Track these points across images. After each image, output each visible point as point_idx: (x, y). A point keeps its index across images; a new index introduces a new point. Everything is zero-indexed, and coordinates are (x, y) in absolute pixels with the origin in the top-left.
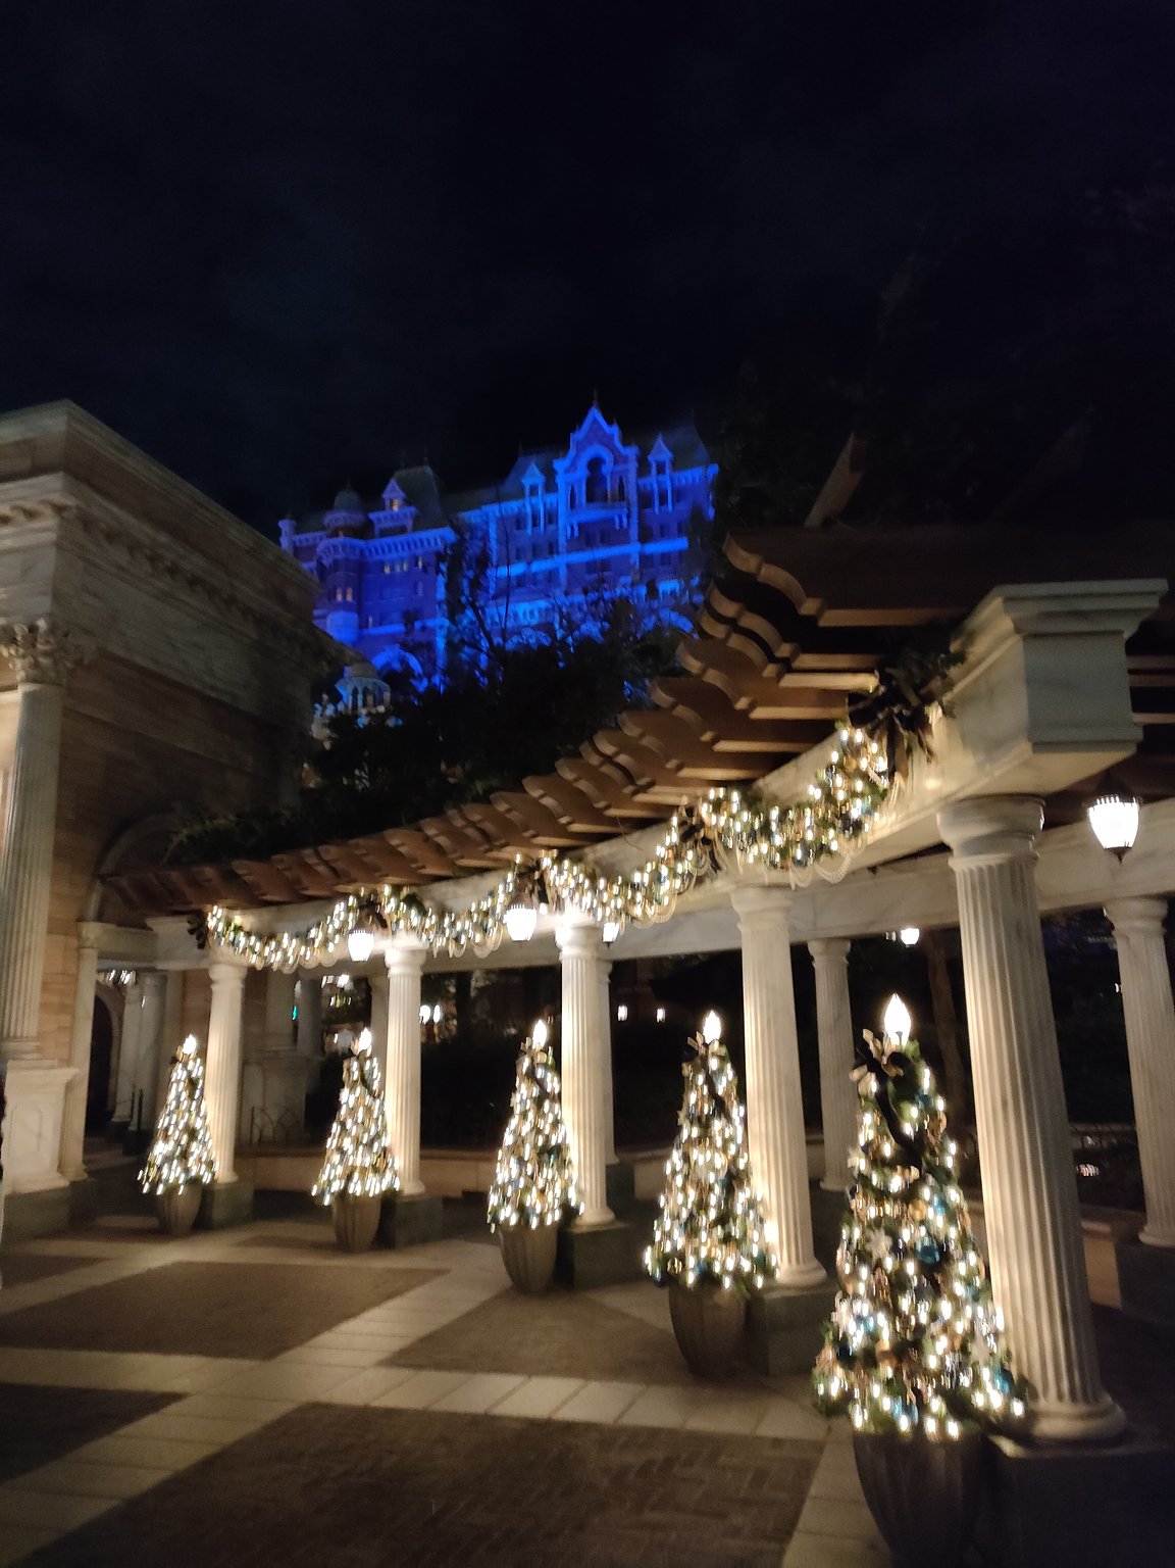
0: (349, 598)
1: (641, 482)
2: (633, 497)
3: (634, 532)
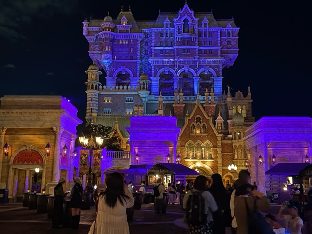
0: (110, 50)
1: (199, 28)
2: (197, 32)
3: (197, 42)
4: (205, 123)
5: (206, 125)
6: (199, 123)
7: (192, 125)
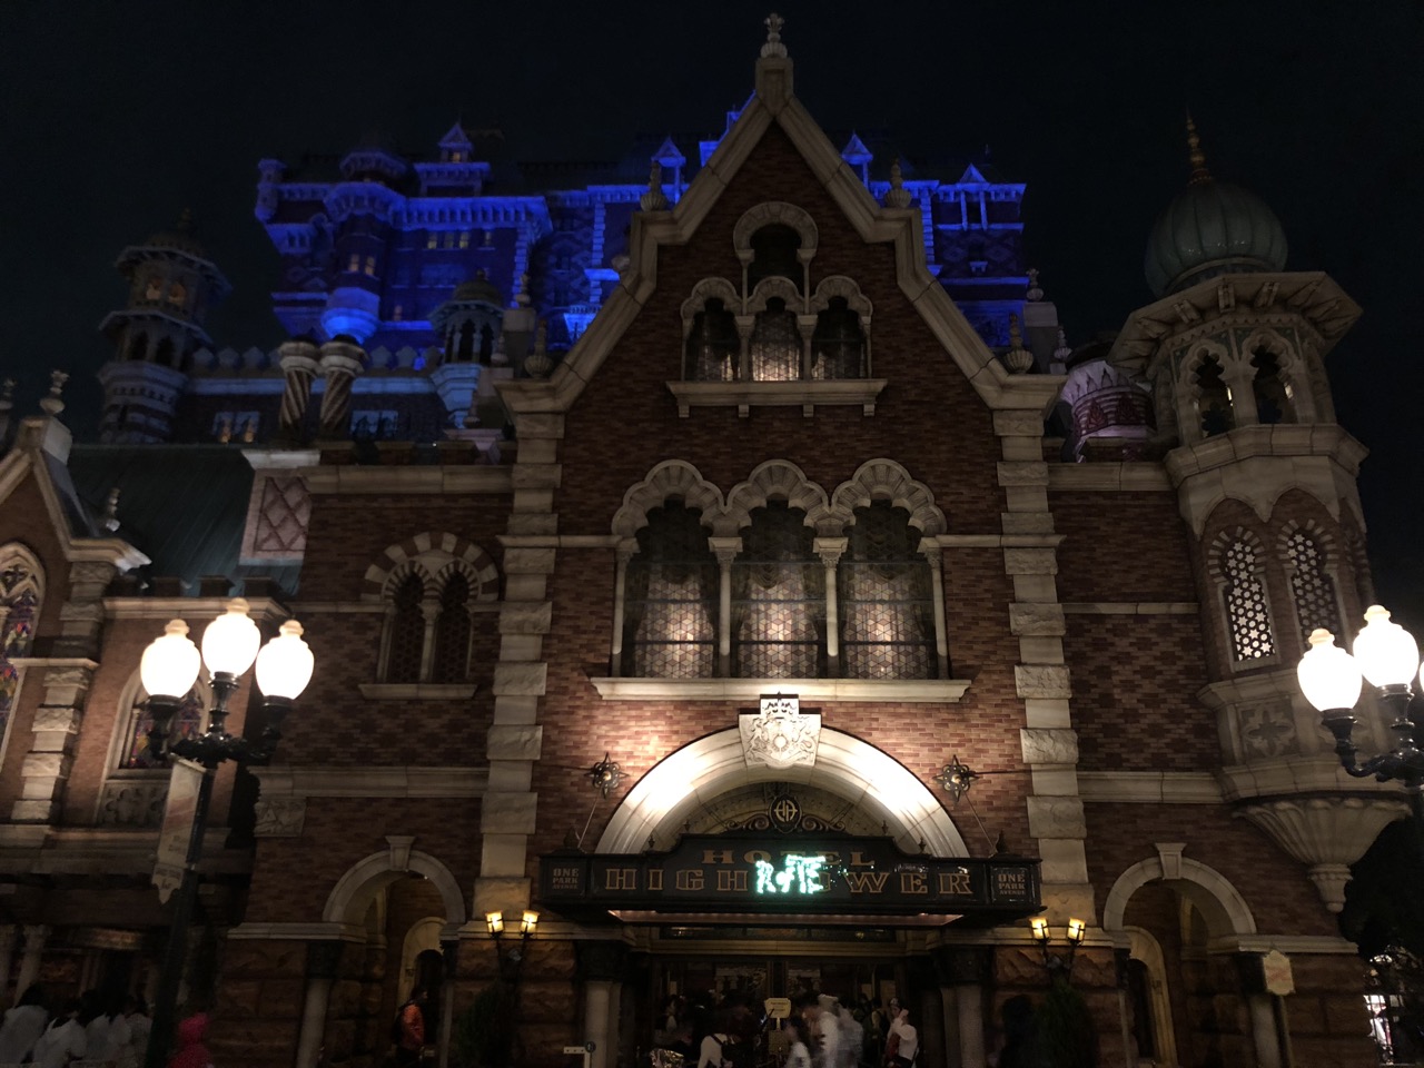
0: (369, 271)
4: (843, 285)
5: (858, 302)
6: (780, 284)
7: (694, 303)
